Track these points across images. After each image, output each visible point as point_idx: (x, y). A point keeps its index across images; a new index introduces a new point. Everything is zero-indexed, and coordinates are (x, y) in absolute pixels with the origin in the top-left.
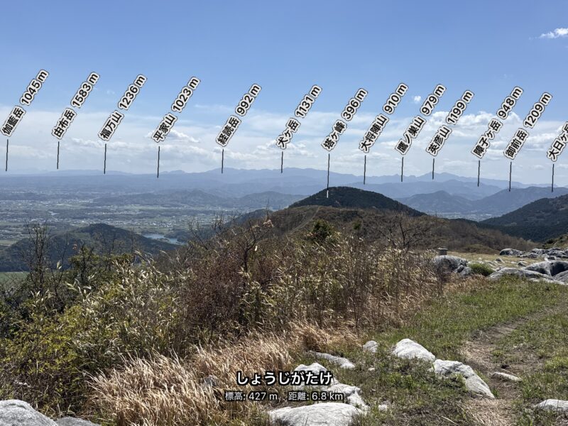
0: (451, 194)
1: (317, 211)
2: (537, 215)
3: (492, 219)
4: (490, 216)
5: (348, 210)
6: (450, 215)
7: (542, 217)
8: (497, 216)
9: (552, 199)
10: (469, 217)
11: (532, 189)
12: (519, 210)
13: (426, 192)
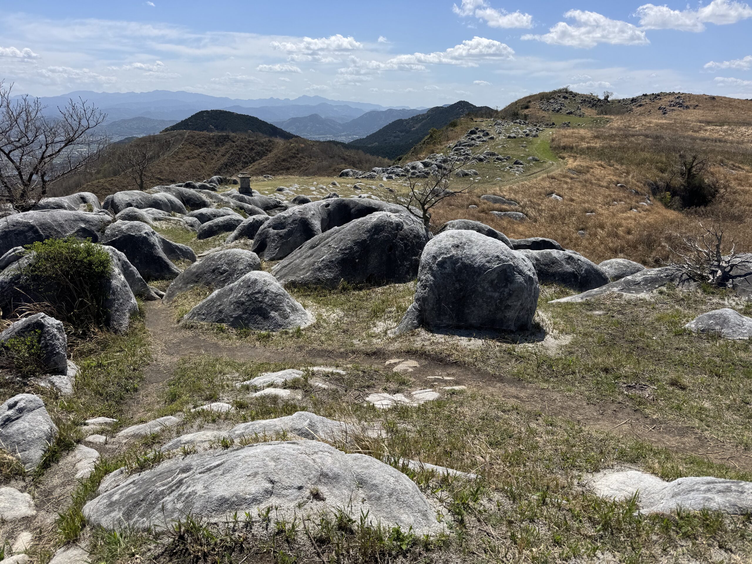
0: (323, 117)
1: (186, 136)
2: (394, 135)
3: (358, 140)
4: (357, 137)
5: (220, 134)
6: (323, 138)
7: (398, 137)
8: (362, 137)
9: (406, 120)
10: (339, 139)
11: (390, 111)
12: (380, 131)
13: (300, 116)
